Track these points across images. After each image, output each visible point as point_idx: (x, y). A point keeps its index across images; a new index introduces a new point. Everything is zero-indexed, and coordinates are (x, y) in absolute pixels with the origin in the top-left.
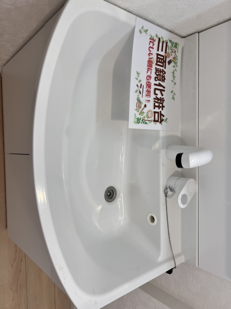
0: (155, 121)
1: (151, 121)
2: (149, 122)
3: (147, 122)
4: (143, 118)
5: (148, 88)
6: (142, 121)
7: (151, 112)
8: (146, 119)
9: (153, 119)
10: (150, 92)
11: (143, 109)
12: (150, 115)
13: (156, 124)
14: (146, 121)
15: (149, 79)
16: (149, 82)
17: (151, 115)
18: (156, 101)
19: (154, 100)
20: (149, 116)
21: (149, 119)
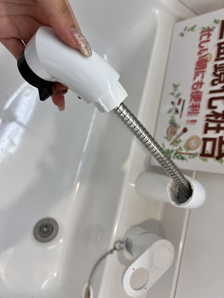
0: (203, 154)
1: (195, 155)
2: (190, 158)
3: (187, 157)
4: (178, 149)
5: (195, 101)
6: (175, 154)
7: (195, 140)
8: (184, 151)
9: (199, 150)
10: (199, 106)
11: (179, 136)
12: (193, 144)
13: (206, 160)
14: (183, 156)
15: (199, 87)
16: (198, 92)
17: (196, 144)
18: (212, 118)
19: (206, 118)
20: (191, 147)
21: (190, 152)
